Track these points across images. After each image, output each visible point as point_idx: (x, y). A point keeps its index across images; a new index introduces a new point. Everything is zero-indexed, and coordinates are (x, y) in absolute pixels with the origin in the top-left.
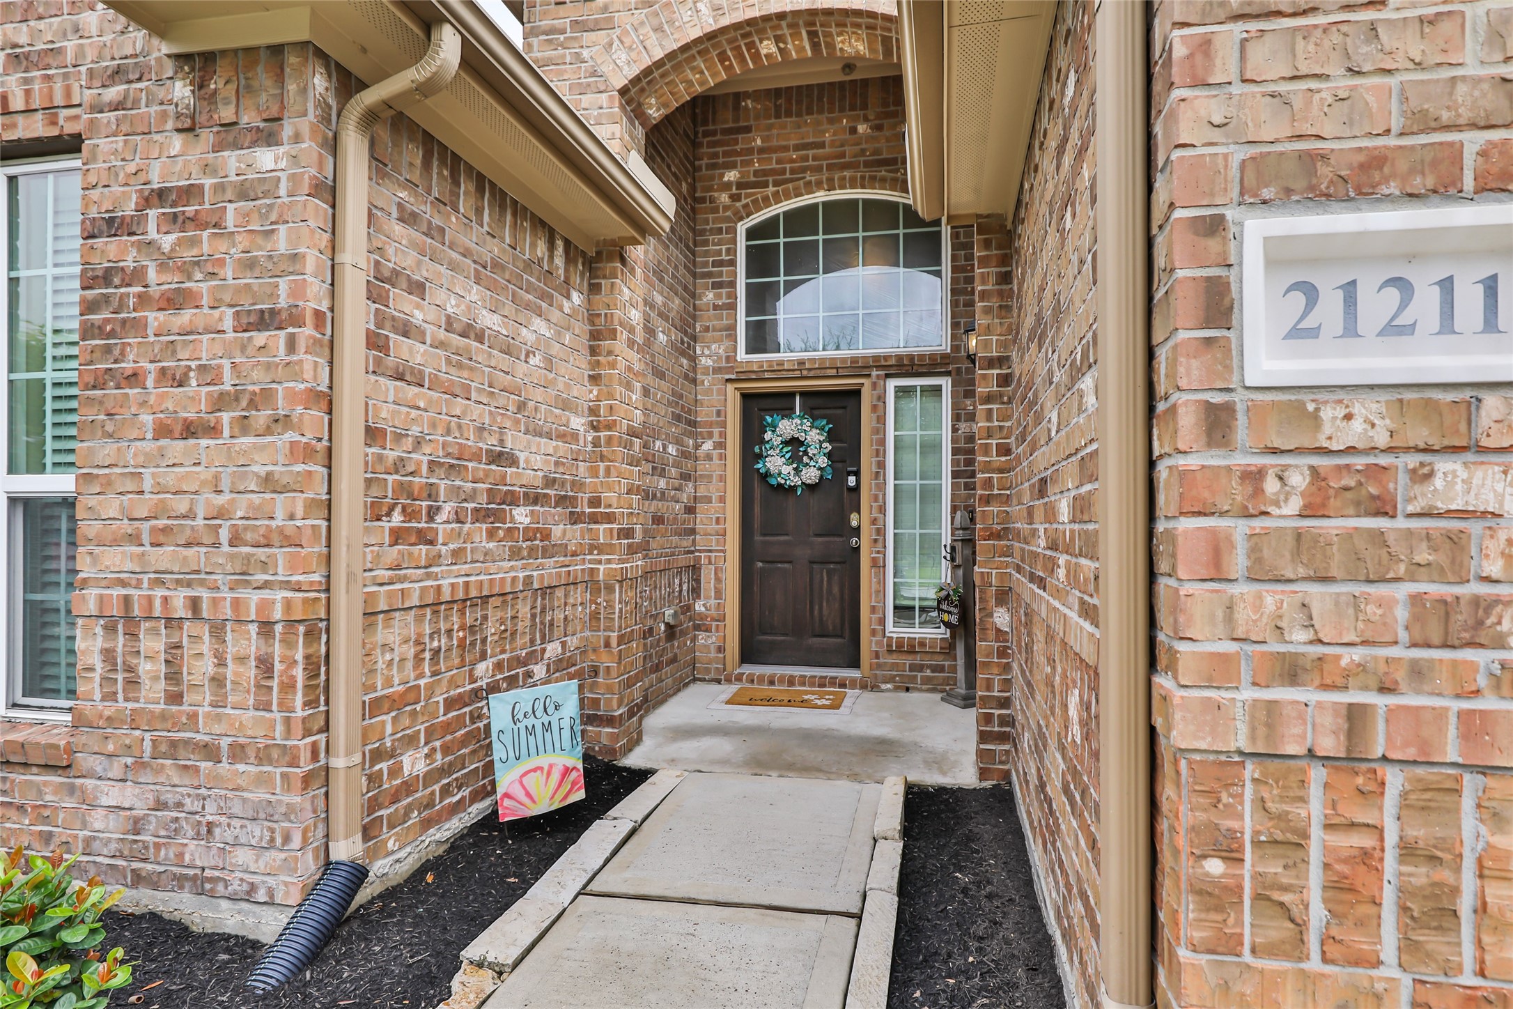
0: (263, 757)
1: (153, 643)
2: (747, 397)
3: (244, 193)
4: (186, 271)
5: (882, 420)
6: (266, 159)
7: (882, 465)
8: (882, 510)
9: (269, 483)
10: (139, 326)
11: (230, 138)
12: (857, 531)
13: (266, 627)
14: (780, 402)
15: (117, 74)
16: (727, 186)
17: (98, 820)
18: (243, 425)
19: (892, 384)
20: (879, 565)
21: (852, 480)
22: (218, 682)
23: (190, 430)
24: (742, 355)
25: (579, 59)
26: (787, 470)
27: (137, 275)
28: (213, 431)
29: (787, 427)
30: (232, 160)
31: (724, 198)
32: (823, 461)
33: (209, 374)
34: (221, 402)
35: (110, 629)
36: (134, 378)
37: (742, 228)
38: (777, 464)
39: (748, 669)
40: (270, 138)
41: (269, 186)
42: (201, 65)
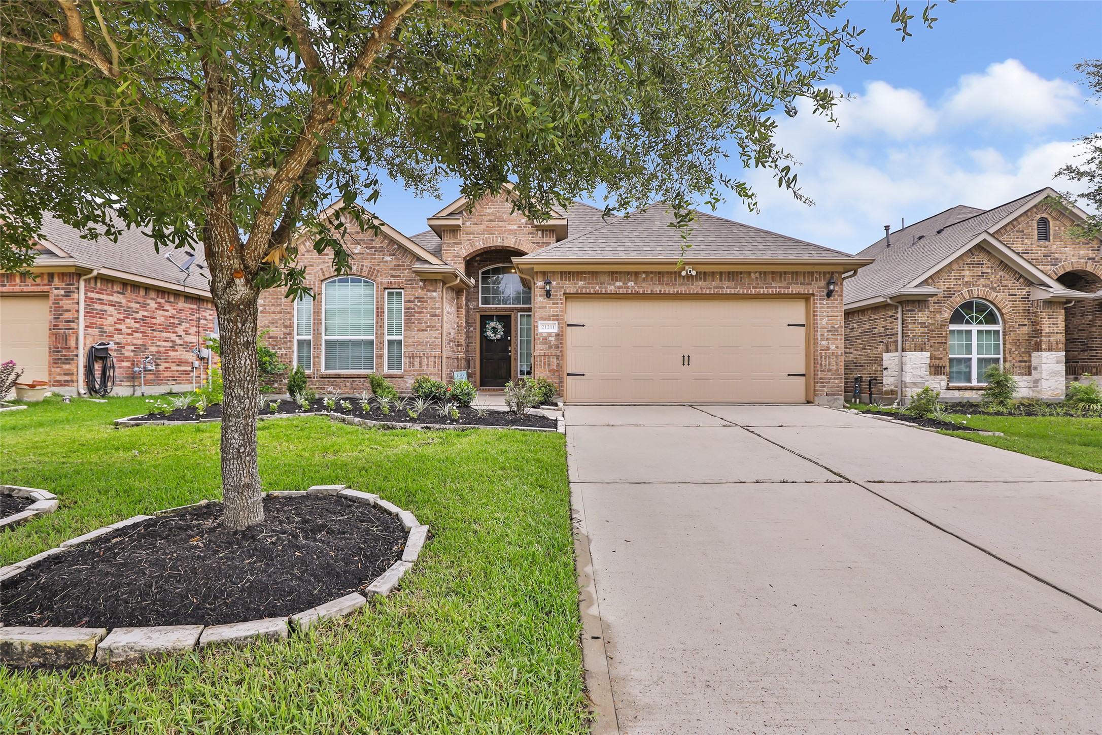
0: (435, 374)
1: (417, 360)
2: (481, 316)
3: (431, 298)
4: (422, 308)
5: (517, 323)
6: (434, 294)
7: (517, 334)
8: (517, 346)
9: (435, 338)
10: (414, 316)
11: (428, 291)
12: (510, 351)
13: (435, 357)
14: (491, 318)
15: (410, 280)
16: (477, 261)
17: (408, 385)
18: (431, 330)
19: (519, 314)
20: (516, 360)
21: (509, 338)
22: (427, 365)
23: (423, 330)
24: (480, 305)
25: (454, 250)
26: (492, 335)
27: (414, 309)
28: (427, 331)
29: (493, 324)
30: (429, 294)
31: (476, 264)
32: (502, 333)
33: (426, 323)
34: (428, 327)
35: (410, 358)
36: (414, 323)
37: (480, 272)
38: (489, 333)
39: (482, 388)
40: (435, 291)
41: (435, 298)
42: (424, 281)
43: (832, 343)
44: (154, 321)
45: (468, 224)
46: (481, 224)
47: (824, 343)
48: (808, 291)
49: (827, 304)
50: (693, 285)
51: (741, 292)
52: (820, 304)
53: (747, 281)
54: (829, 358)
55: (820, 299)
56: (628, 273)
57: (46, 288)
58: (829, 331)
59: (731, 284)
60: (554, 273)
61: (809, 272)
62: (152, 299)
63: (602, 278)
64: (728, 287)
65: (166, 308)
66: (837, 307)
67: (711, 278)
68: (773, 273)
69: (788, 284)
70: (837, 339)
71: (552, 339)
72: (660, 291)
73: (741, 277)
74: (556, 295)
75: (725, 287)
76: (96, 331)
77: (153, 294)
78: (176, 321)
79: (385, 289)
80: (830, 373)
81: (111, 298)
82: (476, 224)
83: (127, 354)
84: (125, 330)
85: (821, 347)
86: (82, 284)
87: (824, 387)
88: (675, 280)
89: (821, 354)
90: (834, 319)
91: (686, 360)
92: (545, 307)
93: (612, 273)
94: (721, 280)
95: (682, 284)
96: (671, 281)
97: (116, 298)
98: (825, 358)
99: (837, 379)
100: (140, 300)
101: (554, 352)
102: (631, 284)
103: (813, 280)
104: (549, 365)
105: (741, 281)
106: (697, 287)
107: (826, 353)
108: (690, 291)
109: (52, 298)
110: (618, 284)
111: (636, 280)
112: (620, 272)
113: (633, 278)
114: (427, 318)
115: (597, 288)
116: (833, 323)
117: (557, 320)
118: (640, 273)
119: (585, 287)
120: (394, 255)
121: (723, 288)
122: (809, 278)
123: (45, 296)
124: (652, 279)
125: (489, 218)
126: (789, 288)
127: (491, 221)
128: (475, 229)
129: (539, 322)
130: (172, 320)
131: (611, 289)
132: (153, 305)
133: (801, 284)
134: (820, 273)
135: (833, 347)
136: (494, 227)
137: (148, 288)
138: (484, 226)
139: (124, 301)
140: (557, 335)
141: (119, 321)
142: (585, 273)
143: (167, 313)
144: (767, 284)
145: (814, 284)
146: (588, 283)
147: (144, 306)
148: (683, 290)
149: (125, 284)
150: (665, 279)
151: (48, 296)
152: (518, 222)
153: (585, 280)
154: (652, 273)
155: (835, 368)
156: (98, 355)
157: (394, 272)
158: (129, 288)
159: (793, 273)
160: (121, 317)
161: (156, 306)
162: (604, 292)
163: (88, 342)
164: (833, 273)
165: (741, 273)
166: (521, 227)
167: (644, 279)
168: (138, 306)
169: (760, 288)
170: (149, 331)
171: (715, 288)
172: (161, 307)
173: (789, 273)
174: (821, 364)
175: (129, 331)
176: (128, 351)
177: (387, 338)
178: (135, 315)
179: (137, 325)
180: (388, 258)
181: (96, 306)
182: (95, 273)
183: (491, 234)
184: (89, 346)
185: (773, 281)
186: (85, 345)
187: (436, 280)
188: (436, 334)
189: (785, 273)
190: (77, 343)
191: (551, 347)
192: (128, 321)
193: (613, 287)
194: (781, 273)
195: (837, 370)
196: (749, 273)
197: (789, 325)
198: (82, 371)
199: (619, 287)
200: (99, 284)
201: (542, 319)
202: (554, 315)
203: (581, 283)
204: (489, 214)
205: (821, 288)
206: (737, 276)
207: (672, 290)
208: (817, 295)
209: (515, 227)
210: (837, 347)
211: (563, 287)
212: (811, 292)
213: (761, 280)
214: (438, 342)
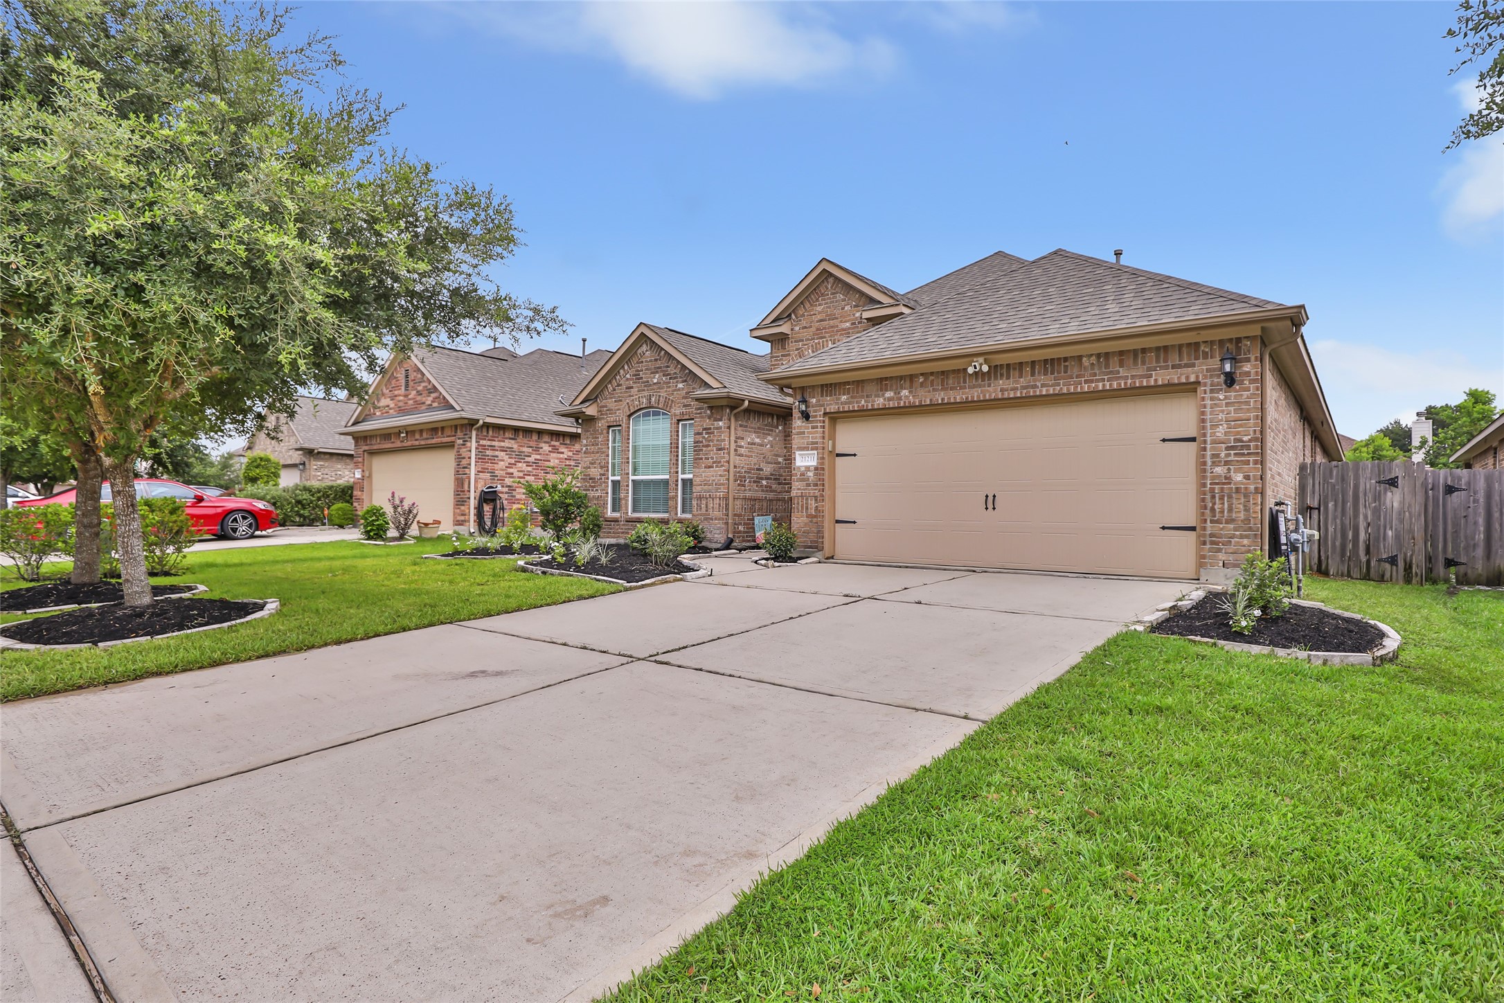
0: (719, 519)
1: (704, 502)
3: (717, 428)
4: (709, 441)
6: (721, 423)
9: (720, 476)
10: (702, 450)
11: (716, 420)
13: (720, 498)
15: (698, 409)
18: (717, 466)
22: (712, 507)
23: (710, 467)
25: (782, 364)
27: (702, 442)
28: (713, 467)
30: (717, 423)
33: (712, 458)
34: (714, 462)
35: (698, 500)
36: (702, 459)
40: (721, 420)
41: (721, 428)
42: (711, 408)
43: (1236, 471)
44: (547, 464)
45: (797, 328)
46: (811, 327)
47: (1219, 470)
48: (1187, 378)
49: (1226, 398)
50: (989, 385)
51: (1065, 391)
52: (1212, 399)
53: (1076, 371)
54: (1230, 497)
55: (1212, 391)
56: (901, 378)
57: (452, 439)
58: (1228, 448)
59: (1049, 379)
60: (813, 387)
61: (1189, 345)
62: (545, 442)
63: (869, 388)
64: (1044, 385)
65: (560, 450)
66: (1247, 403)
67: (1017, 373)
68: (1121, 353)
69: (1149, 369)
70: (1248, 463)
71: (810, 474)
72: (943, 399)
73: (1066, 367)
74: (816, 416)
75: (1039, 384)
76: (488, 476)
77: (546, 438)
78: (572, 463)
79: (679, 421)
80: (1231, 526)
81: (502, 444)
82: (805, 327)
83: (518, 497)
84: (516, 474)
85: (1213, 478)
86: (474, 433)
87: (1219, 550)
88: (965, 382)
89: (1212, 490)
90: (1241, 426)
91: (990, 502)
92: (804, 433)
93: (881, 379)
94: (1033, 374)
95: (974, 387)
96: (959, 383)
97: (507, 444)
98: (1222, 498)
99: (1247, 537)
100: (533, 444)
101: (812, 491)
102: (905, 392)
103: (1197, 358)
104: (807, 508)
105: (1066, 372)
106: (996, 388)
107: (1222, 489)
108: (985, 396)
109: (456, 447)
110: (889, 394)
111: (911, 387)
112: (891, 378)
113: (908, 383)
114: (713, 453)
115: (863, 402)
116: (1238, 433)
117: (816, 449)
118: (916, 376)
119: (849, 403)
120: (685, 381)
121: (1036, 386)
122: (1189, 355)
123: (450, 446)
124: (932, 382)
125: (819, 317)
126: (1151, 376)
127: (821, 321)
128: (806, 334)
129: (797, 453)
130: (568, 463)
131: (879, 402)
132: (546, 448)
133: (1173, 367)
134: (1212, 343)
135: (1239, 477)
136: (825, 328)
137: (540, 432)
138: (813, 329)
139: (515, 446)
140: (816, 469)
141: (511, 465)
142: (848, 383)
143: (561, 456)
144: (1111, 372)
145: (1201, 364)
146: (852, 397)
147: (537, 449)
148: (976, 394)
149: (516, 430)
150: (951, 381)
151: (454, 446)
152: (852, 317)
153: (848, 394)
154: (932, 374)
155: (1242, 516)
156: (489, 497)
157: (685, 401)
158: (521, 433)
159: (1158, 349)
160: (513, 461)
161: (550, 449)
162: (870, 407)
163: (479, 486)
164: (1239, 340)
165: (1066, 359)
166: (854, 324)
167: (922, 385)
168: (530, 450)
169: (1098, 381)
170: (542, 474)
171: (1024, 388)
172: (555, 450)
173: (1150, 350)
174: (1213, 509)
175: (521, 474)
176: (519, 493)
177: (681, 476)
178: (527, 459)
179: (530, 469)
180: (680, 386)
181: (488, 453)
182: (481, 422)
183: (822, 338)
184: (480, 490)
185: (1121, 365)
186: (476, 488)
187: (722, 407)
188: (720, 471)
189: (1144, 350)
190: (469, 487)
191: (808, 485)
192: (520, 464)
193: (881, 400)
194: (1135, 352)
195: (1247, 520)
196: (1080, 358)
197: (1164, 440)
198: (473, 511)
199: (890, 399)
200: (491, 433)
201: (800, 449)
202: (813, 443)
203: (844, 398)
204: (820, 313)
205: (1214, 370)
206: (1059, 364)
207: (958, 396)
208: (1205, 385)
209: (848, 324)
210: (1247, 477)
211: (823, 405)
212: (1192, 379)
213: (1100, 368)
214: (723, 480)
